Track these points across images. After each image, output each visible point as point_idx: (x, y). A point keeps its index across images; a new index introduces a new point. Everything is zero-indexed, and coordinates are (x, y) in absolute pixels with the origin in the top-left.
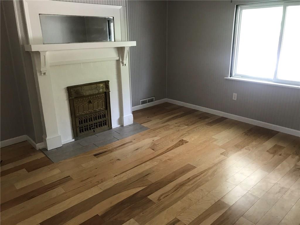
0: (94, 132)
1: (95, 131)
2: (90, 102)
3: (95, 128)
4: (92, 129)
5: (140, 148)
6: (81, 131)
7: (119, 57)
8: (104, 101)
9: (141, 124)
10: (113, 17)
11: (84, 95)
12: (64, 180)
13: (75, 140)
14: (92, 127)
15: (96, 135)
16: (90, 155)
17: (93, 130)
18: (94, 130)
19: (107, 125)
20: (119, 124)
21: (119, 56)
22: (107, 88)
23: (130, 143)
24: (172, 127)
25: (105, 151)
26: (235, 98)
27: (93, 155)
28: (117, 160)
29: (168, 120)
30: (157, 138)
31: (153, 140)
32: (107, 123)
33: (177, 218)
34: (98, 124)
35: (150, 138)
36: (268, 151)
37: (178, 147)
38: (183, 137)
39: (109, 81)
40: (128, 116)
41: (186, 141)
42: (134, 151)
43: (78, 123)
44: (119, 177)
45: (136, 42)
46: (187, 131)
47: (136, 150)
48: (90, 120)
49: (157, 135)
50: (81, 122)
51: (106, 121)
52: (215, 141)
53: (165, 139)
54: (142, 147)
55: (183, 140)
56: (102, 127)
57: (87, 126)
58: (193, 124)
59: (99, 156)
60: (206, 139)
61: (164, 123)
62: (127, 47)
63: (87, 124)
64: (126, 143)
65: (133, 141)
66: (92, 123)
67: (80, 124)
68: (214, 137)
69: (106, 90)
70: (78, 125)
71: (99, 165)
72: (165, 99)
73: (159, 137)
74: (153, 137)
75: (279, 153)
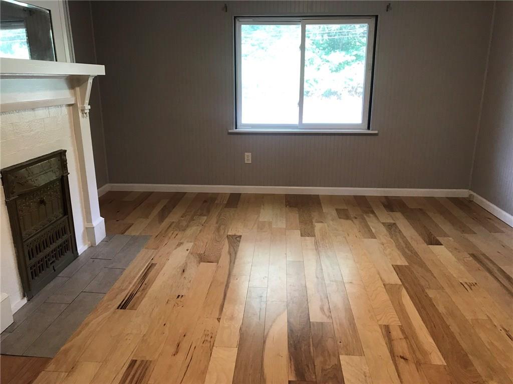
0: (55, 271)
1: (55, 269)
2: (42, 202)
3: (53, 262)
4: (51, 264)
5: (184, 267)
6: (35, 274)
7: (74, 98)
9: (123, 233)
10: (50, 11)
11: (36, 187)
12: (136, 371)
13: (28, 300)
14: (49, 260)
15: (59, 276)
16: (111, 310)
17: (51, 267)
18: (53, 267)
19: (71, 250)
22: (64, 167)
23: (155, 268)
24: (184, 223)
25: (131, 295)
26: (248, 160)
27: (118, 308)
28: (178, 297)
29: (162, 216)
30: (189, 245)
31: (187, 250)
32: (70, 245)
33: (381, 325)
34: (58, 250)
35: (176, 248)
36: (340, 218)
37: (238, 246)
38: (225, 232)
39: (66, 151)
40: (98, 222)
41: (235, 235)
42: (182, 274)
43: (27, 258)
44: (226, 317)
45: (104, 66)
46: (217, 223)
47: (185, 272)
48: (46, 244)
49: (181, 241)
50: (31, 255)
51: (68, 241)
52: (270, 224)
53: (203, 242)
54: (185, 264)
55: (230, 235)
56: (64, 255)
57: (41, 261)
58: (208, 211)
59: (134, 305)
60: (256, 226)
61: (163, 222)
62: (93, 76)
63: (41, 255)
64: (148, 269)
65: (153, 262)
66: (48, 250)
67: (30, 259)
68: (261, 219)
69: (63, 171)
70: (28, 262)
71: (160, 318)
72: (107, 185)
73: (188, 242)
74: (178, 245)
75: (352, 216)
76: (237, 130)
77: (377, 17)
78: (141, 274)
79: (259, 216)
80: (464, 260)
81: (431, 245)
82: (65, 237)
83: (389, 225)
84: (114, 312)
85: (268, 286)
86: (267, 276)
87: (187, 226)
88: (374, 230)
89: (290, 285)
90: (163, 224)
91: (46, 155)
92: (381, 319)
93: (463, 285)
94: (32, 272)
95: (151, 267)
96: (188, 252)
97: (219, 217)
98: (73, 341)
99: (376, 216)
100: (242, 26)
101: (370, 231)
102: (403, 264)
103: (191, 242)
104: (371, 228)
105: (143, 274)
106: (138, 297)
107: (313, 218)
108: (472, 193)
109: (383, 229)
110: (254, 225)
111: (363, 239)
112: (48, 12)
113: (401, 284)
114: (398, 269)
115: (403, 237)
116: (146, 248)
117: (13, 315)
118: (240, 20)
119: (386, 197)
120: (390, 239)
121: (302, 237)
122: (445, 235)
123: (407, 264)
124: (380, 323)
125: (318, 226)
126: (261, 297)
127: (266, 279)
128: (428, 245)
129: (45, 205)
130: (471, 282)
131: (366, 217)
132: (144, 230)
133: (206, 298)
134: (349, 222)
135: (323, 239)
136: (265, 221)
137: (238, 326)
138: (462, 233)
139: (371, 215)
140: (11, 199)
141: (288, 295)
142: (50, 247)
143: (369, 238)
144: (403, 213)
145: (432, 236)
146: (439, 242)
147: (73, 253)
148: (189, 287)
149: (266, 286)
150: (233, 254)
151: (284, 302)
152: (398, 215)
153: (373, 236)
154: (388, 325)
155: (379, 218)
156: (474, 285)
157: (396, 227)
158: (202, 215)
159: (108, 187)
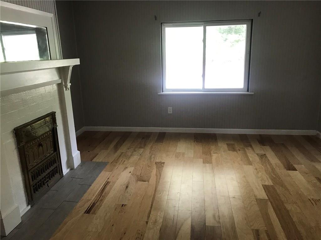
0: (48, 186)
2: (40, 145)
3: (48, 181)
4: (46, 182)
5: (128, 185)
6: (36, 190)
7: (61, 80)
8: (52, 141)
9: (91, 160)
10: (46, 28)
11: (37, 136)
13: (31, 207)
14: (45, 180)
15: (51, 189)
16: (81, 214)
18: (47, 184)
19: (59, 173)
20: (68, 168)
21: (60, 78)
22: (55, 122)
23: (110, 184)
24: (130, 154)
25: (93, 204)
26: (170, 112)
27: (85, 213)
28: (122, 206)
29: (116, 148)
30: (131, 169)
31: (130, 172)
32: (58, 170)
33: (253, 229)
34: (51, 173)
35: (123, 171)
36: (229, 150)
37: (162, 170)
38: (154, 160)
39: (55, 112)
40: (76, 154)
41: (160, 162)
42: (126, 189)
43: (31, 180)
44: (151, 221)
45: (79, 59)
46: (150, 153)
47: (128, 188)
48: (43, 171)
49: (126, 166)
50: (34, 178)
51: (57, 168)
52: (184, 154)
53: (140, 167)
54: (128, 182)
55: (157, 162)
56: (54, 176)
57: (40, 181)
58: (145, 145)
59: (94, 212)
60: (174, 155)
61: (116, 152)
62: (72, 66)
63: (40, 178)
64: (105, 186)
65: (109, 180)
66: (44, 174)
67: (33, 181)
68: (177, 151)
69: (54, 125)
70: (32, 183)
71: (110, 221)
72: (84, 127)
73: (131, 166)
74: (124, 169)
75: (237, 149)
76: (163, 93)
77: (252, 20)
78: (101, 189)
79: (176, 149)
80: (312, 182)
81: (289, 170)
82: (55, 165)
83: (261, 156)
84: (82, 216)
85: (180, 199)
86: (179, 192)
87: (131, 155)
88: (251, 159)
89: (194, 199)
90: (116, 153)
91: (43, 116)
92: (253, 225)
93: (310, 201)
94: (34, 189)
95: (107, 183)
96: (130, 174)
97: (151, 149)
98: (56, 236)
99: (253, 149)
100: (166, 28)
101: (248, 160)
102: (270, 184)
103: (133, 167)
104: (249, 157)
105: (102, 189)
106: (98, 206)
107: (211, 150)
108: (318, 132)
109: (257, 159)
110: (173, 155)
111: (243, 166)
112: (45, 28)
113: (267, 199)
114: (266, 188)
115: (270, 164)
116: (105, 171)
117: (21, 217)
118: (165, 25)
119: (260, 135)
120: (262, 166)
121: (204, 164)
122: (299, 163)
123: (272, 184)
124: (252, 228)
125: (214, 156)
126: (175, 207)
127: (179, 194)
128: (287, 170)
129: (42, 147)
130: (316, 198)
131: (246, 149)
132: (104, 158)
133: (140, 207)
134: (235, 152)
135: (217, 165)
136: (180, 152)
137: (159, 227)
138: (311, 162)
139: (250, 148)
140: (21, 146)
141: (193, 206)
142: (45, 172)
143: (248, 165)
144: (271, 147)
145: (291, 164)
146: (295, 168)
147: (60, 174)
148: (130, 198)
149: (179, 199)
150: (159, 176)
151: (190, 211)
152: (268, 148)
153: (250, 163)
154: (258, 230)
155: (255, 150)
156: (318, 201)
157: (266, 157)
158: (141, 147)
159: (84, 129)
